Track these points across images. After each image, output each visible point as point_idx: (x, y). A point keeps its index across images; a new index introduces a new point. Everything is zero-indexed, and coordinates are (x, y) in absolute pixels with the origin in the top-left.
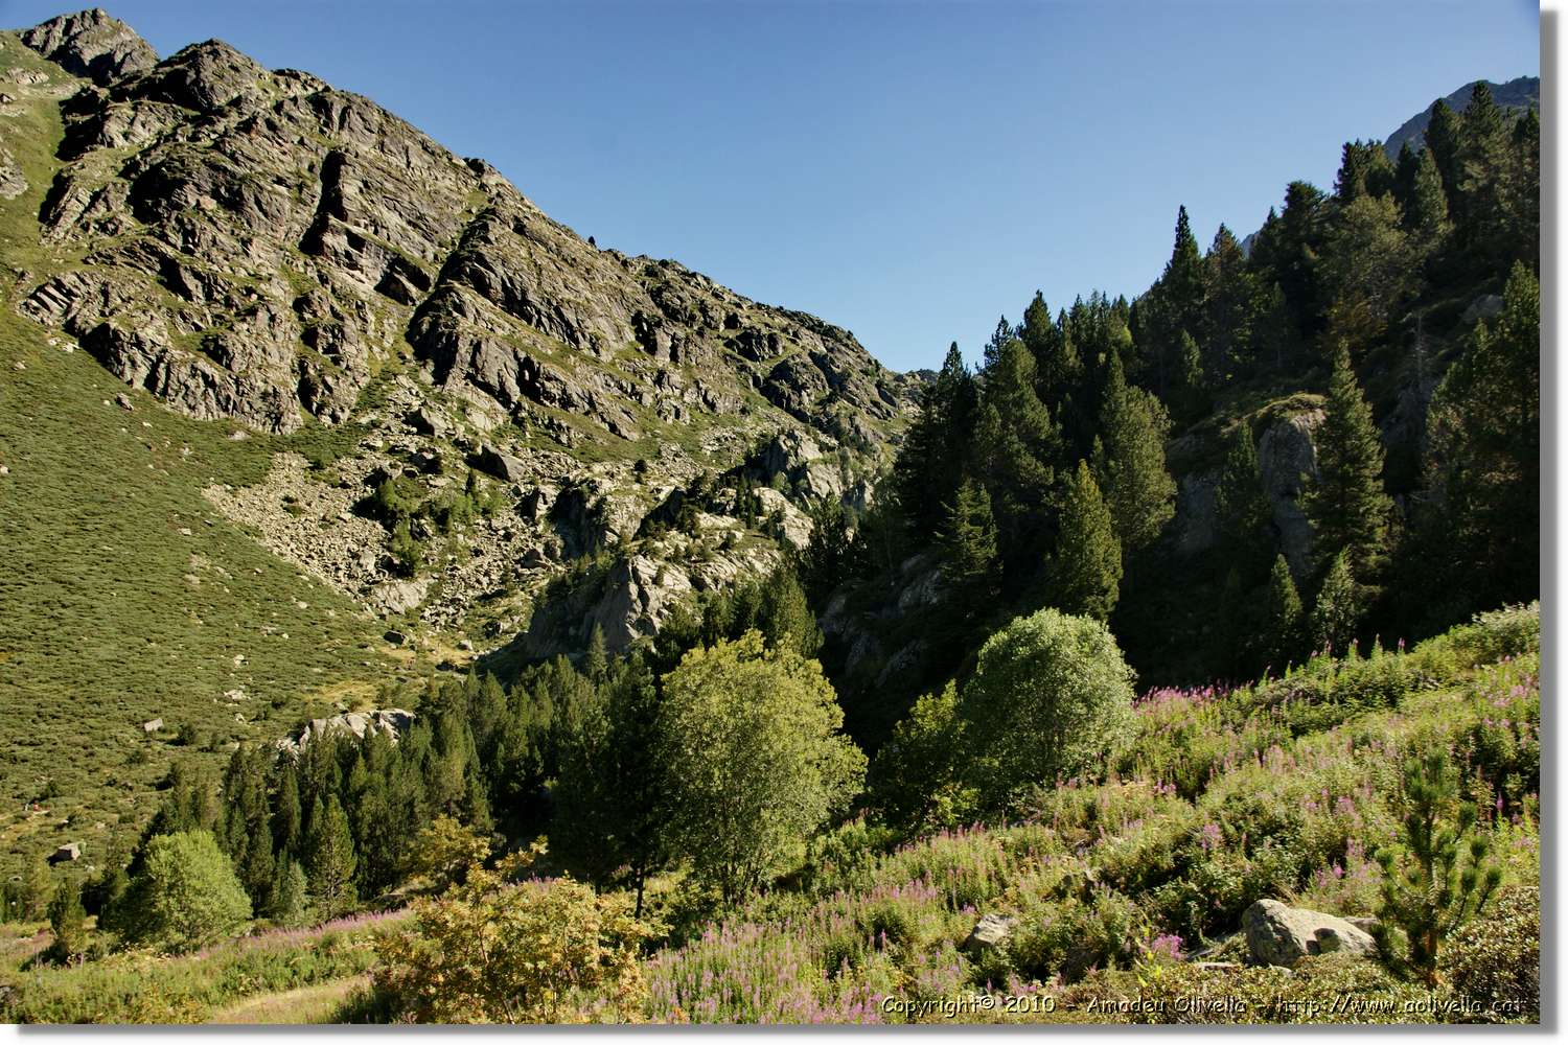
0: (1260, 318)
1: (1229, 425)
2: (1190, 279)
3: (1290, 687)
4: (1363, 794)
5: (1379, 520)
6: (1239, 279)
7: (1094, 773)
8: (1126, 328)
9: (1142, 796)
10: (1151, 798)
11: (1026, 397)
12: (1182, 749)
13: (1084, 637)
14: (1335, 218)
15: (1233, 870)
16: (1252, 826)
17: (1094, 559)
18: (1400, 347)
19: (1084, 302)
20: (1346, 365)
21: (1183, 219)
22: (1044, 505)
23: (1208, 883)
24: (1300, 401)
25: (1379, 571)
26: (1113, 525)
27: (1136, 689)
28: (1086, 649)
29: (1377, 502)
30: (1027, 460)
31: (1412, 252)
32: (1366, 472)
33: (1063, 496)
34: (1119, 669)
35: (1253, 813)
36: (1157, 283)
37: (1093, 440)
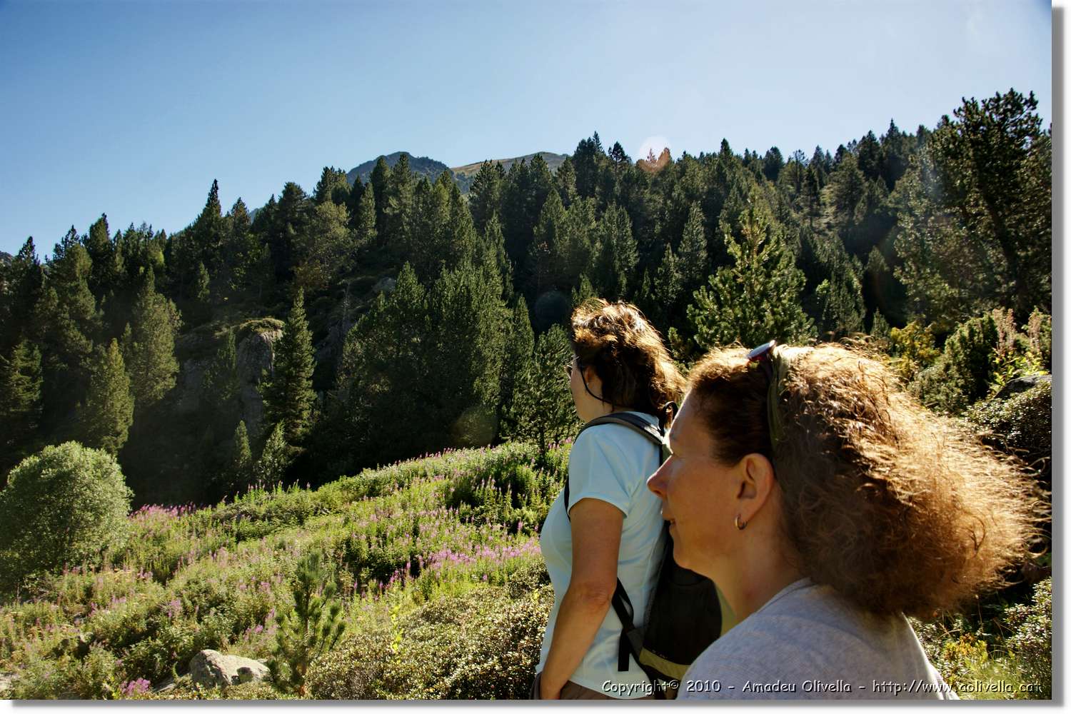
0: (253, 265)
1: (221, 331)
2: (212, 229)
3: (238, 509)
4: (277, 580)
5: (307, 405)
6: (244, 236)
7: (94, 563)
8: (161, 253)
9: (128, 580)
10: (134, 582)
11: (81, 287)
12: (160, 548)
13: (99, 465)
14: (311, 212)
15: (188, 631)
16: (203, 602)
17: (112, 411)
18: (335, 299)
19: (135, 229)
20: (301, 304)
21: (215, 188)
22: (81, 367)
23: (170, 641)
24: (269, 322)
25: (302, 438)
26: (130, 388)
27: (132, 504)
28: (99, 474)
29: (307, 394)
30: (74, 333)
31: (351, 242)
32: (303, 374)
33: (96, 362)
34: (121, 490)
35: (205, 592)
36: (189, 227)
37: (125, 326)
